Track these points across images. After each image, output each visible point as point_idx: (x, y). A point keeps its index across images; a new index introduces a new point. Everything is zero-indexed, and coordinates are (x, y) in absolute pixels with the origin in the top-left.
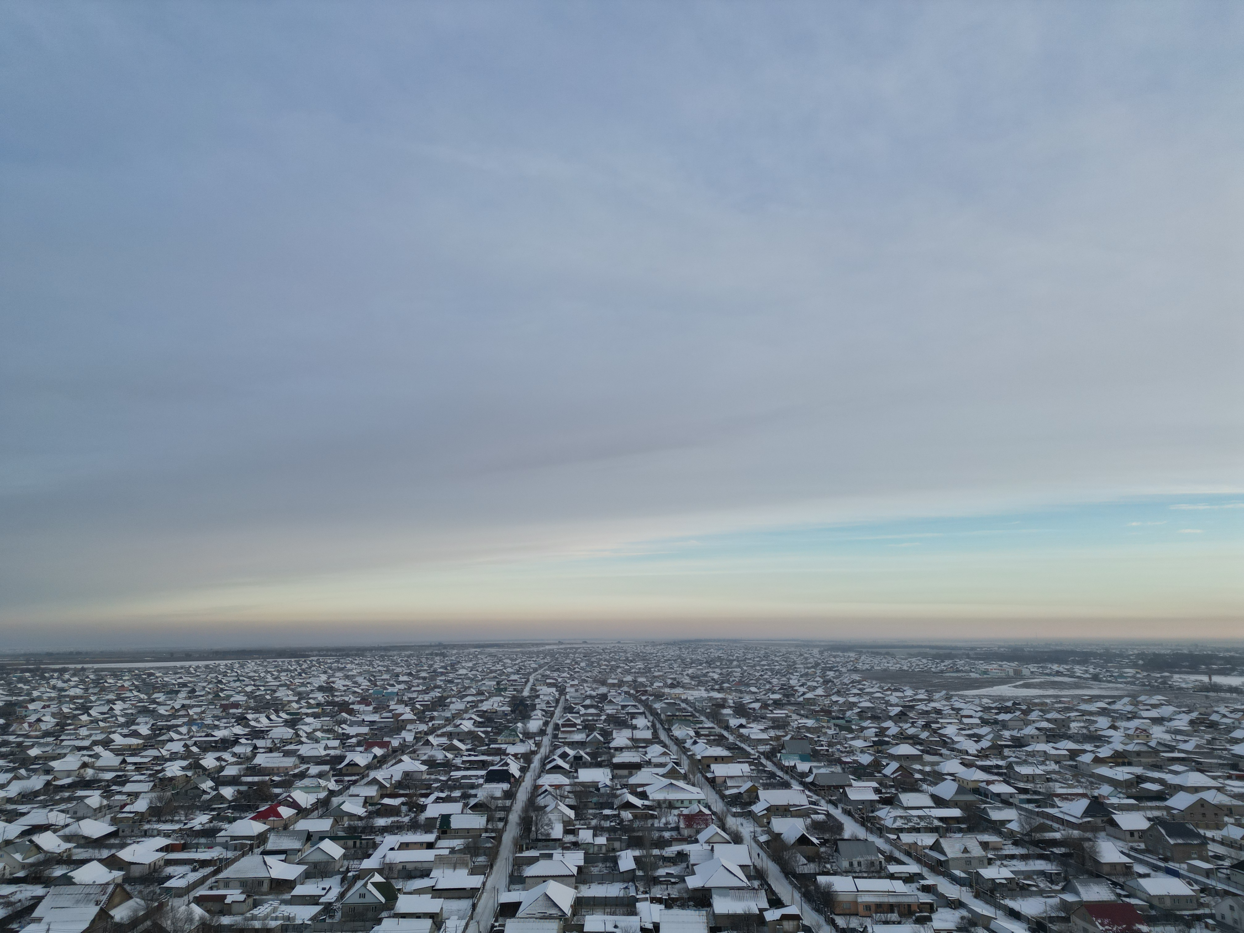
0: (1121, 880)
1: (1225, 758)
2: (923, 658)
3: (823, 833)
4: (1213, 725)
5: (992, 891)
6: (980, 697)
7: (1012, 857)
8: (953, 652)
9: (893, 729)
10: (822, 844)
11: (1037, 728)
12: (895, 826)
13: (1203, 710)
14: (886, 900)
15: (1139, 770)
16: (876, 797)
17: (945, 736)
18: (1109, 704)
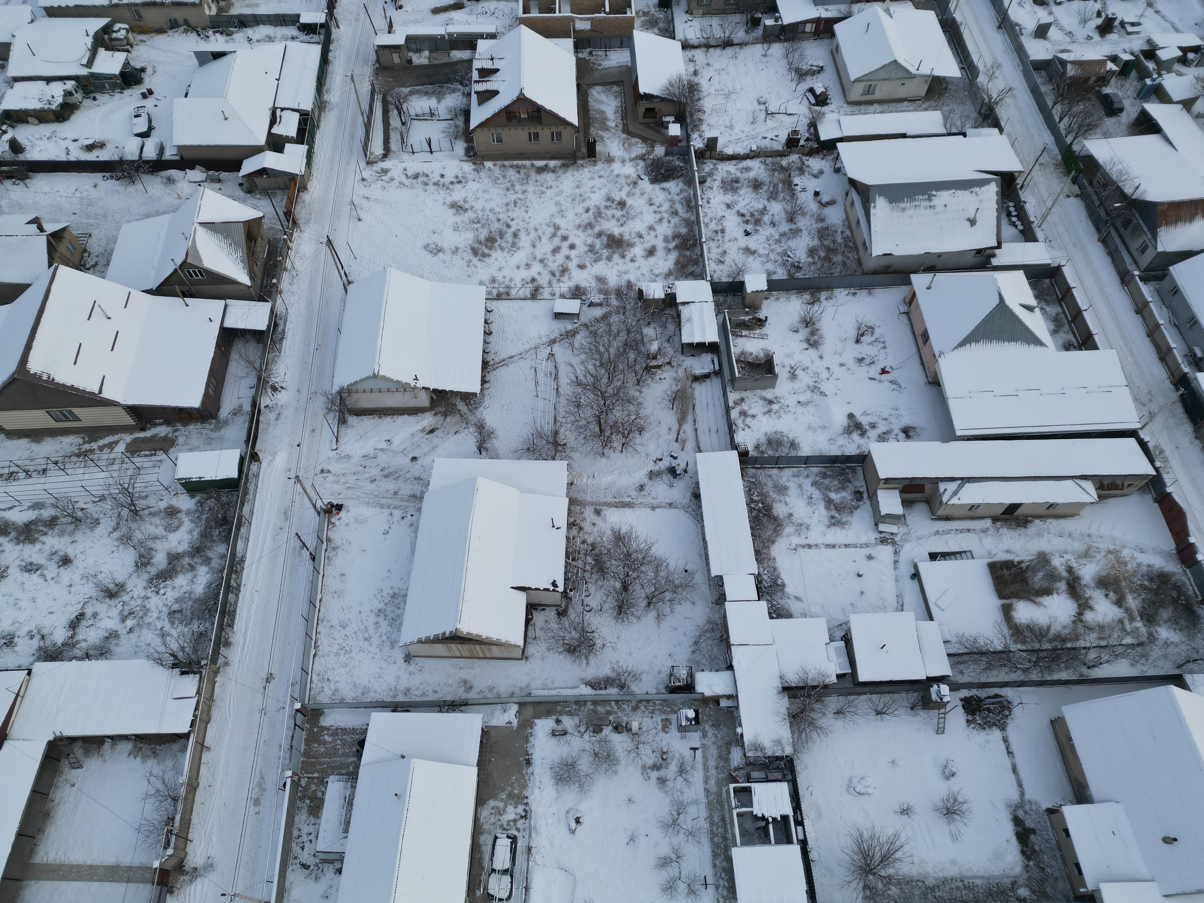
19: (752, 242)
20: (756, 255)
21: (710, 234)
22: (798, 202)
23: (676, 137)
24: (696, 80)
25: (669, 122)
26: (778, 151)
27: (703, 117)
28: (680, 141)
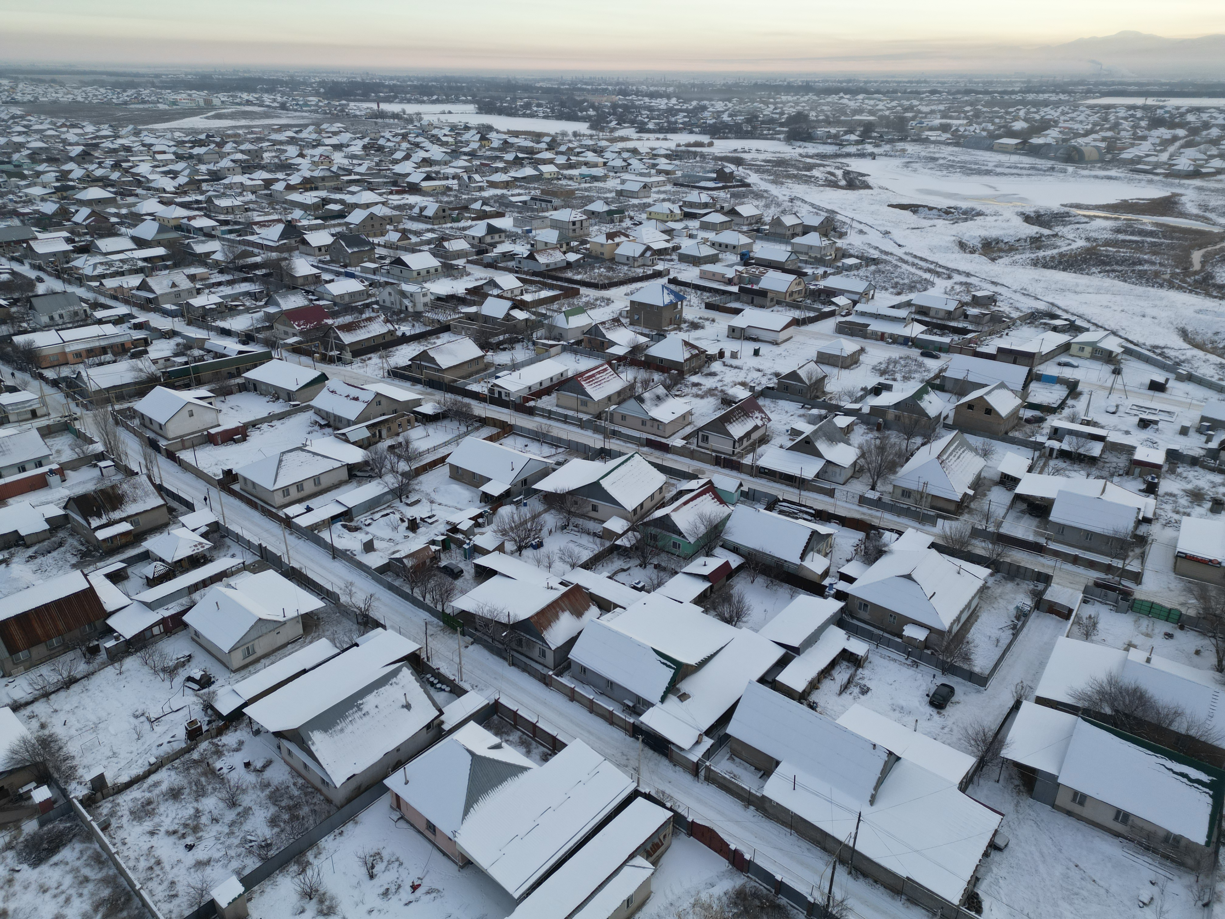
0: (312, 288)
1: (389, 177)
2: (102, 87)
3: (11, 293)
4: (380, 149)
5: (203, 317)
6: (172, 130)
7: (220, 284)
8: (136, 80)
9: (77, 172)
10: (11, 305)
11: (233, 161)
12: (96, 273)
13: (373, 136)
14: (97, 344)
15: (323, 194)
16: (69, 247)
17: (138, 175)
18: (296, 132)
19: (200, 853)
20: (212, 863)
21: (143, 876)
22: (232, 784)
23: (47, 801)
24: (46, 732)
25: (30, 790)
26: (182, 749)
27: (75, 763)
28: (55, 802)
